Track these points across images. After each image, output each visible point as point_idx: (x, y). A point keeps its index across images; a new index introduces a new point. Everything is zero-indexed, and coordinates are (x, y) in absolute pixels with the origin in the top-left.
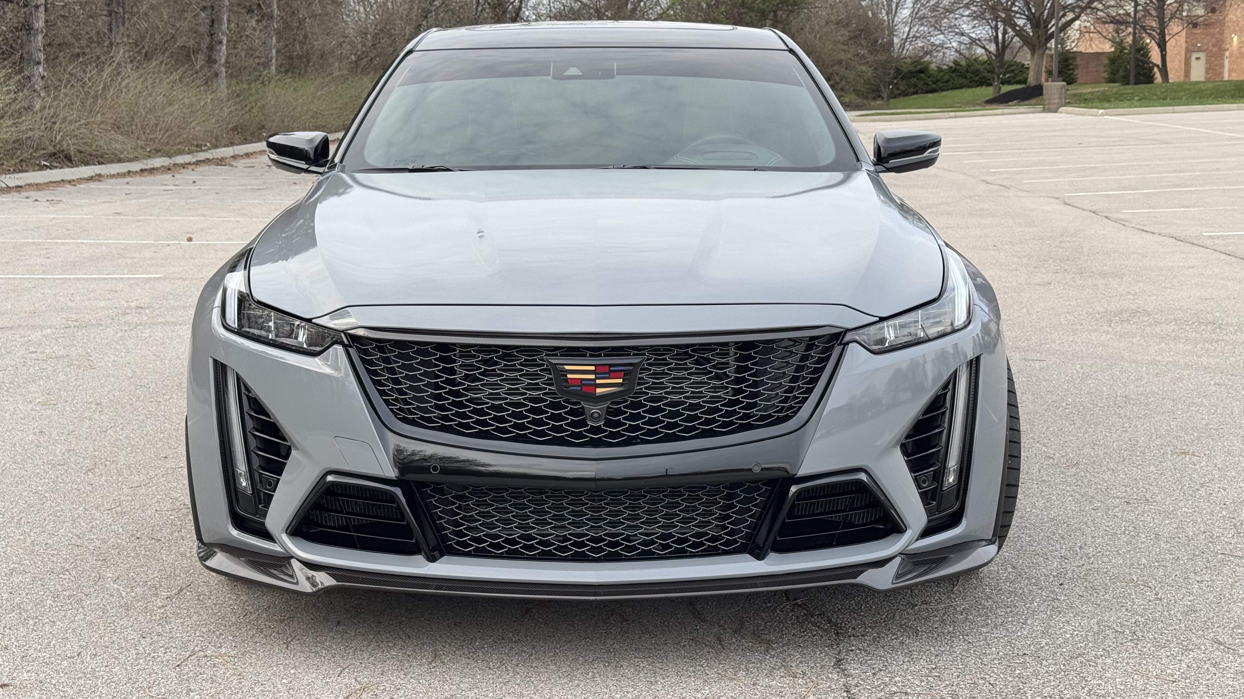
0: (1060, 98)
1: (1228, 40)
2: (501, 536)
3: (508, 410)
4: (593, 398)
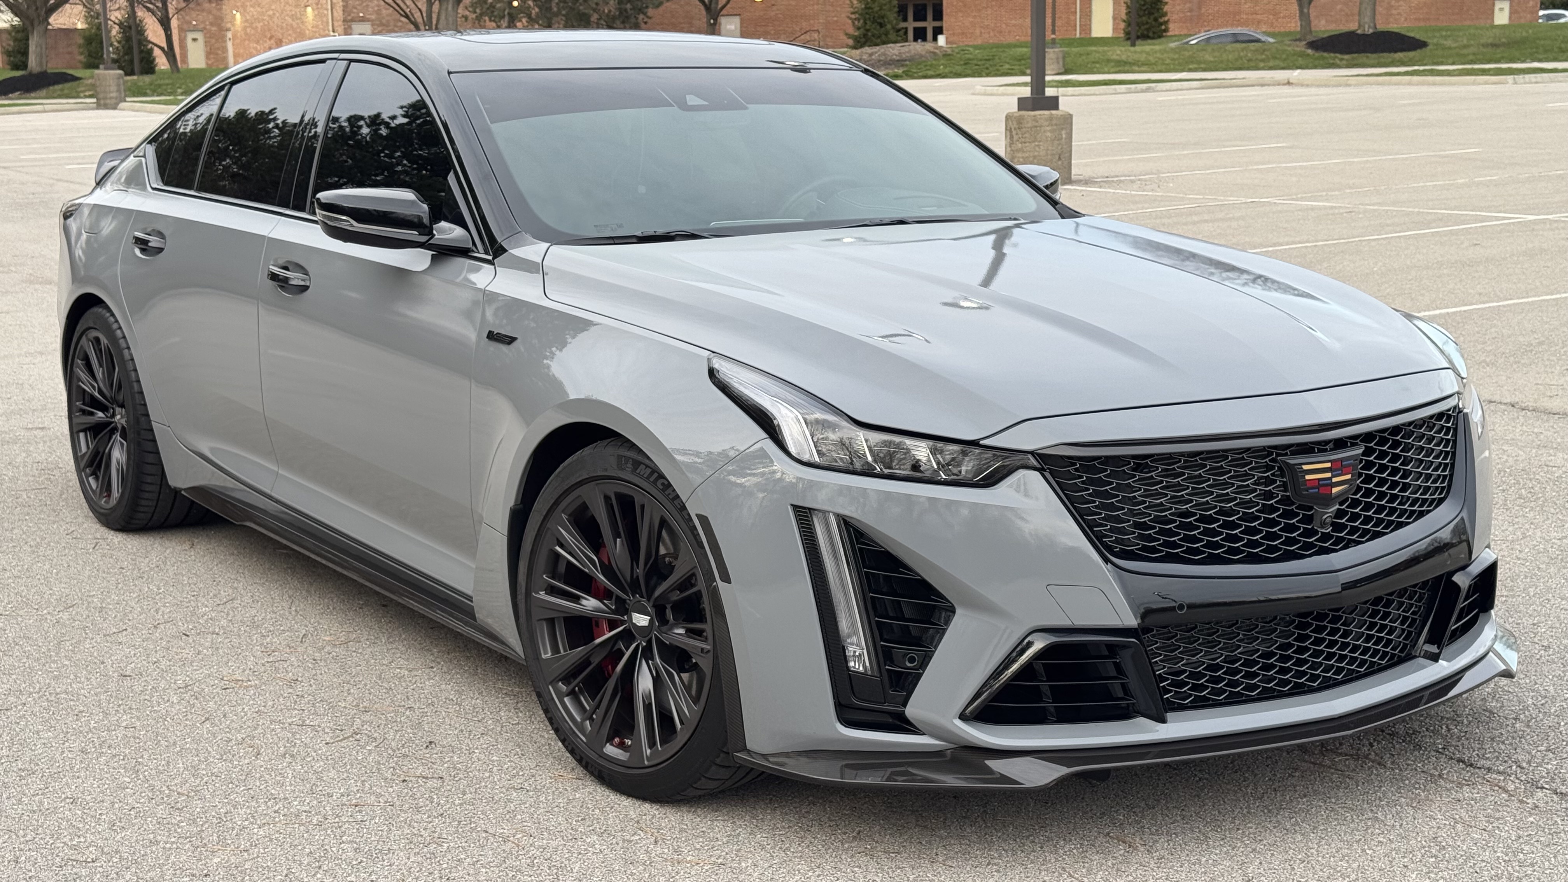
0: (119, 91)
1: (228, 18)
2: (1224, 679)
3: (1241, 526)
4: (1328, 500)
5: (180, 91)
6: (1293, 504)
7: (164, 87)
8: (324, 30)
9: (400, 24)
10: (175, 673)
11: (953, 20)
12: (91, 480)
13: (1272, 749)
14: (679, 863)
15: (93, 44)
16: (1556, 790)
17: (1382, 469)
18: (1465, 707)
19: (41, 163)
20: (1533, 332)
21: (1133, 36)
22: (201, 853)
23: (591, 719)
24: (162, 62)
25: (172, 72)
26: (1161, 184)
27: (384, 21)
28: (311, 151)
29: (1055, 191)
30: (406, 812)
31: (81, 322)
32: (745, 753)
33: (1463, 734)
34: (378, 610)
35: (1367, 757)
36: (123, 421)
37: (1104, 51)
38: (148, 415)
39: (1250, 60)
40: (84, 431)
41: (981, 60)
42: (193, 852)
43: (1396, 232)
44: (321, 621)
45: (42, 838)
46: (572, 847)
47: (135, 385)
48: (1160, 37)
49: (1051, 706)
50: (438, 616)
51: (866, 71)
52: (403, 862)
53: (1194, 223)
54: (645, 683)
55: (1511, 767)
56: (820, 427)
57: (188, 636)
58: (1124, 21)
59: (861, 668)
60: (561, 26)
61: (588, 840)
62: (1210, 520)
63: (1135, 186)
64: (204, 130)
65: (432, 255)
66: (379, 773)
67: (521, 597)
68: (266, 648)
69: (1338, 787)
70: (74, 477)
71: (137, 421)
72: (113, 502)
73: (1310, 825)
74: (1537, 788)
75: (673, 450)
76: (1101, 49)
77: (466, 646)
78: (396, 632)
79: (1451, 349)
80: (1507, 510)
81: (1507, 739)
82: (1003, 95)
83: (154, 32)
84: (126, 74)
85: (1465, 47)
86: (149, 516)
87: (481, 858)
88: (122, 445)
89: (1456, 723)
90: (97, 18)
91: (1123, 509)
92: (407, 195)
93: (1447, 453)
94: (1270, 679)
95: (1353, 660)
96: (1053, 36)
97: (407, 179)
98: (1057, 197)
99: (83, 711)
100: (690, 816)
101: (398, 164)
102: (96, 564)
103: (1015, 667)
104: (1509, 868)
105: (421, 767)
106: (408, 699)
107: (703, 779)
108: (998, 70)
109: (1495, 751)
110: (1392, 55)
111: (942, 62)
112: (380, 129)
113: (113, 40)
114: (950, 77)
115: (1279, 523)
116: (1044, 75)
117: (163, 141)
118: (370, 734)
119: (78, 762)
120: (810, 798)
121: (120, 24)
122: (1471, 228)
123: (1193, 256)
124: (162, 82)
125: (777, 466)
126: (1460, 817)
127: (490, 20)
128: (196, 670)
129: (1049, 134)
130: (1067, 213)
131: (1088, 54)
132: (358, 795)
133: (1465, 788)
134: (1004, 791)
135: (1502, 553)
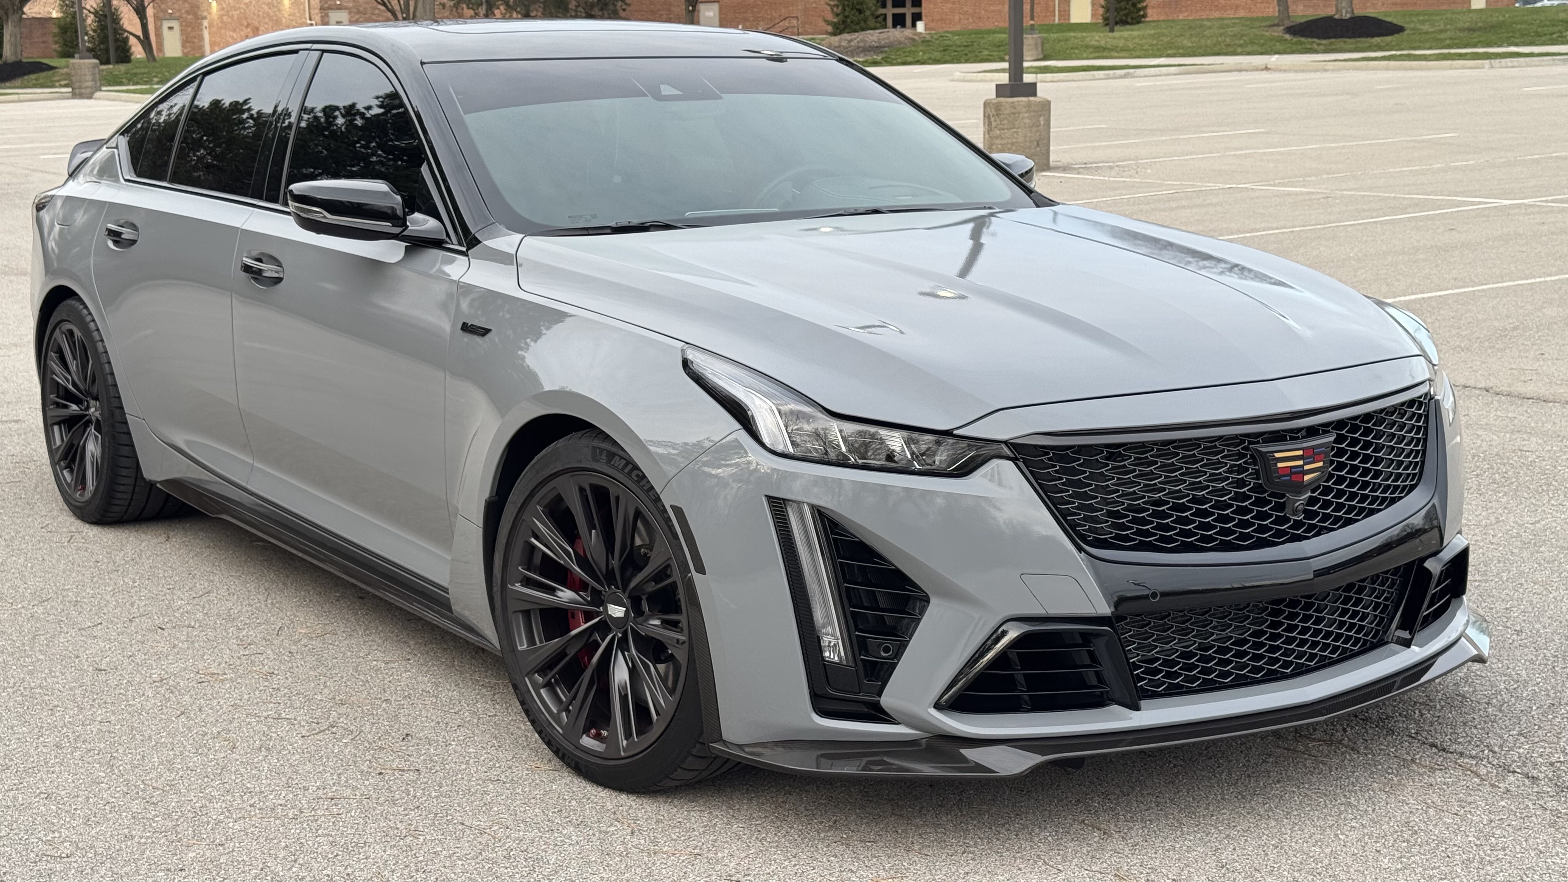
0: (94, 80)
1: (204, 6)
2: (1198, 666)
3: (1213, 514)
4: (1300, 488)
5: (156, 79)
6: (1266, 491)
7: (140, 76)
8: (301, 19)
9: (377, 12)
10: (149, 667)
11: (932, 6)
12: (66, 473)
13: (1246, 736)
14: (655, 853)
15: (69, 34)
16: (1527, 774)
17: (1354, 456)
18: (1437, 691)
19: (18, 153)
20: (1507, 317)
21: (1112, 21)
22: (176, 848)
23: (568, 711)
24: (137, 51)
25: (148, 60)
26: (1139, 170)
27: (361, 9)
28: (284, 142)
29: (1030, 179)
30: (382, 805)
31: (55, 314)
32: (721, 743)
33: (1435, 719)
34: (354, 603)
35: (1340, 742)
36: (97, 414)
37: (1083, 37)
38: (122, 408)
39: (1228, 46)
40: (58, 423)
41: (960, 46)
42: (168, 847)
43: (1372, 218)
44: (297, 614)
45: (16, 834)
46: (549, 838)
47: (109, 377)
48: (1138, 22)
49: (1025, 695)
50: (415, 608)
51: (841, 60)
52: (379, 856)
53: (1172, 209)
54: (621, 674)
55: (1483, 751)
56: (795, 418)
57: (163, 629)
58: (1103, 7)
59: (836, 658)
60: (539, 14)
61: (565, 832)
62: (1183, 508)
63: (1113, 173)
64: (177, 119)
65: (406, 247)
66: (355, 766)
67: (496, 589)
68: (242, 641)
69: (1312, 773)
70: (49, 469)
71: (112, 414)
72: (88, 495)
73: (1283, 811)
74: (1509, 772)
75: (647, 441)
76: (1079, 35)
77: (443, 638)
78: (373, 625)
79: (1423, 336)
80: (1481, 495)
81: (1480, 723)
82: (981, 81)
83: (130, 21)
84: (102, 63)
85: (1441, 31)
86: (125, 508)
87: (457, 850)
88: (96, 437)
89: (1429, 707)
90: (72, 7)
91: (1097, 497)
92: (380, 186)
93: (1419, 440)
94: (1243, 666)
95: (1326, 646)
96: (1032, 22)
97: (383, 170)
98: (1032, 185)
99: (58, 706)
100: (667, 807)
101: (373, 155)
102: (71, 558)
103: (990, 655)
104: (1481, 853)
105: (398, 760)
106: (385, 692)
107: (679, 770)
108: (976, 56)
109: (1467, 736)
110: (1369, 39)
111: (921, 48)
112: (356, 120)
113: (88, 29)
114: (929, 64)
115: (1252, 511)
116: (1022, 61)
117: (137, 131)
118: (346, 726)
119: (52, 757)
120: (787, 788)
121: (96, 13)
122: (1447, 213)
123: (1169, 245)
124: (138, 71)
125: (751, 457)
126: (1433, 802)
127: (468, 8)
128: (171, 664)
129: (1027, 121)
130: (1041, 202)
131: (1067, 40)
132: (335, 788)
133: (1438, 772)
134: (980, 780)
135: (1476, 538)
